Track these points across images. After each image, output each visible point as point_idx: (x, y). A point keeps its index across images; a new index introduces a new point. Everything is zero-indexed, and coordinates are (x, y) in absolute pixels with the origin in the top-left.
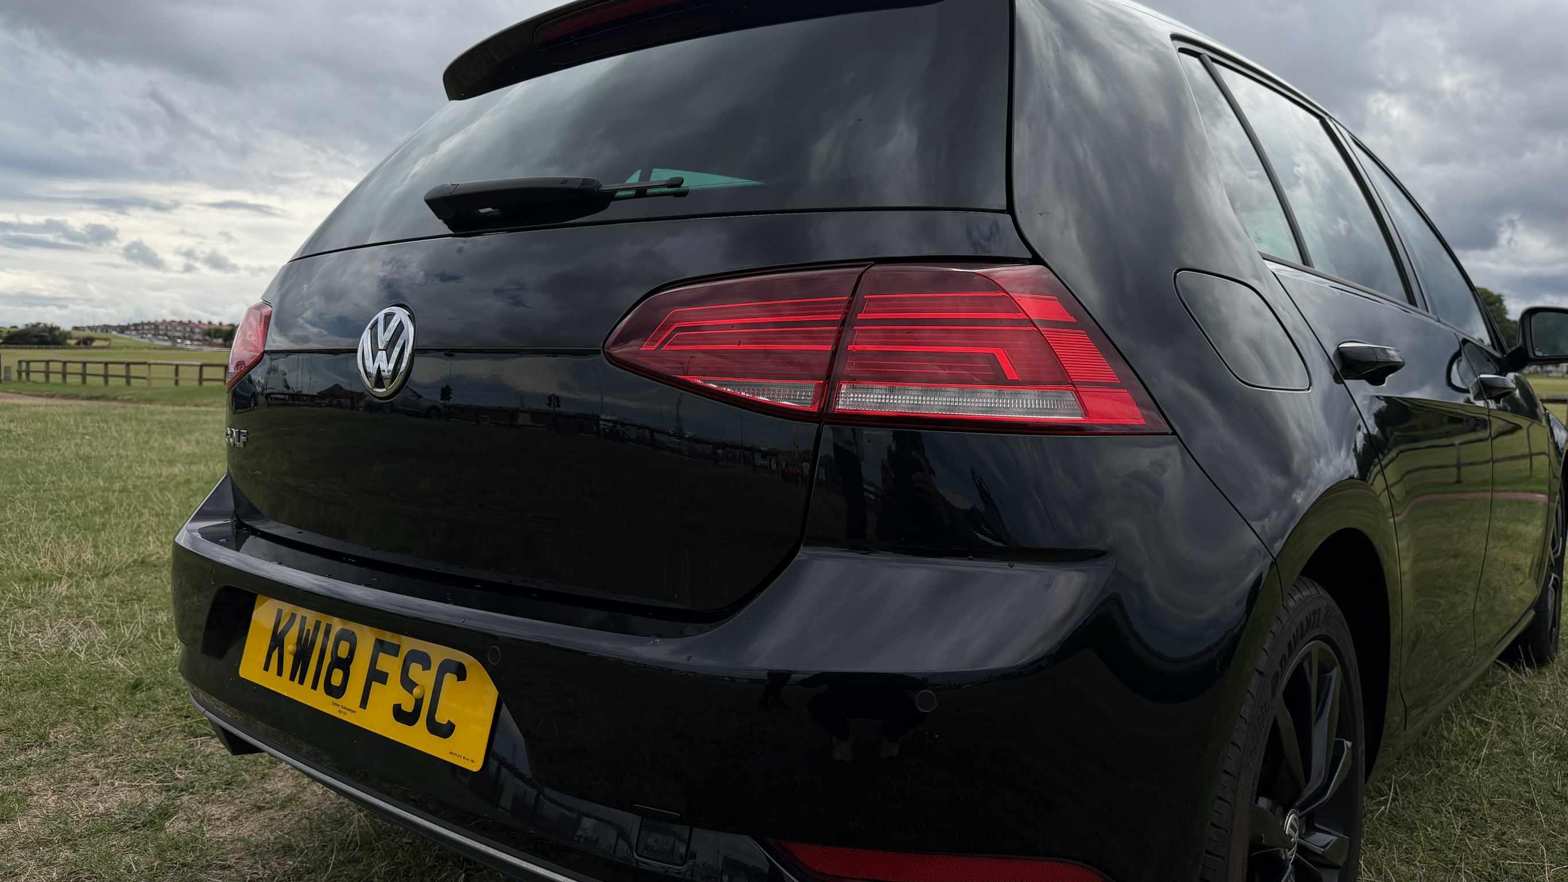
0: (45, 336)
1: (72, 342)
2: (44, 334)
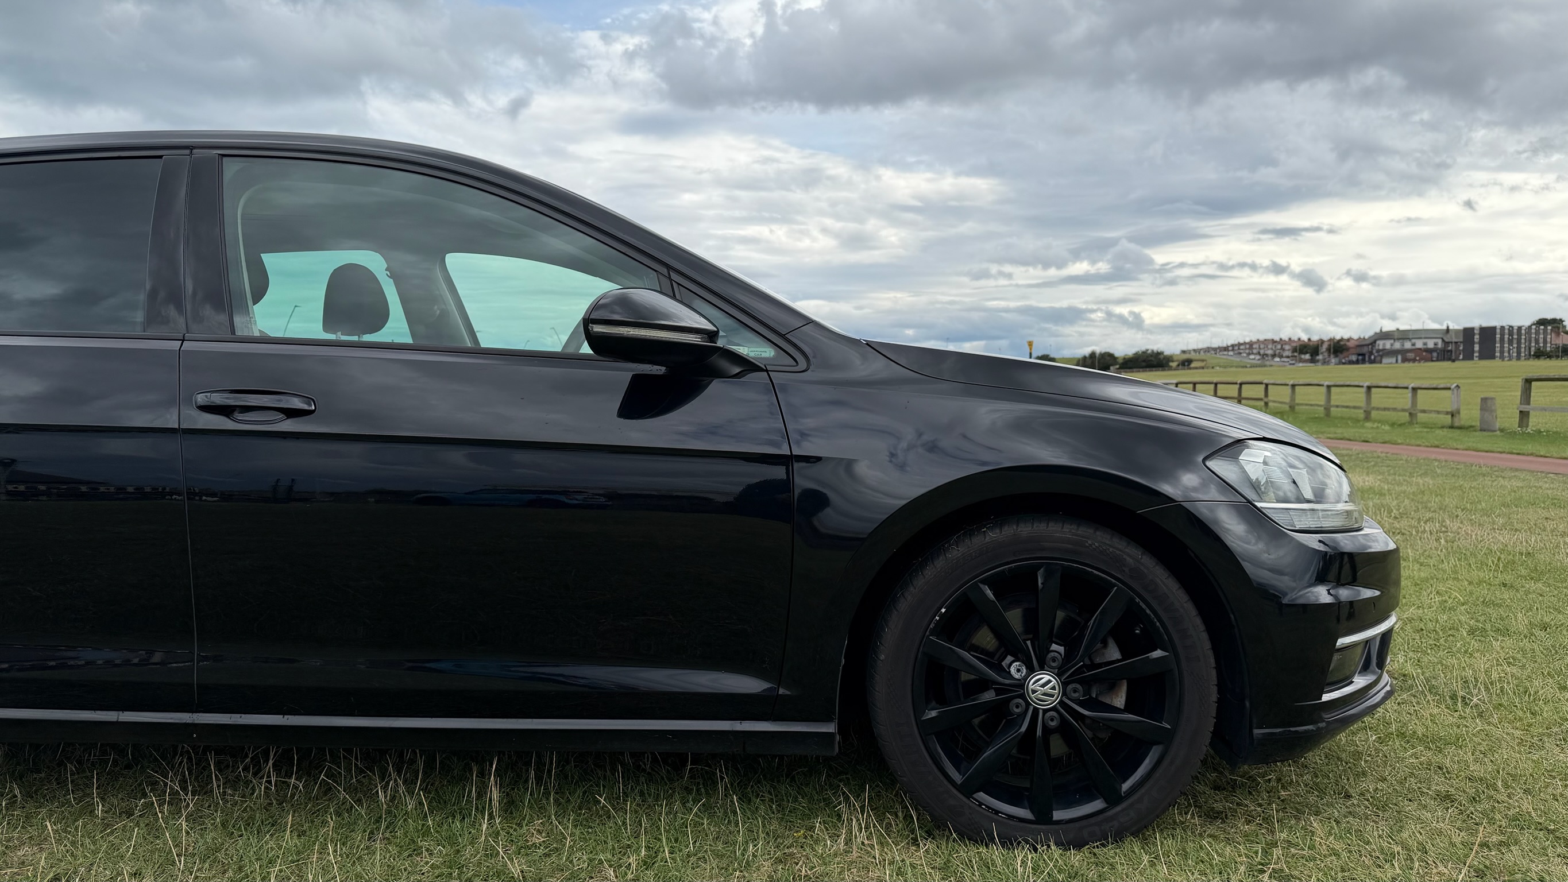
0: (1151, 360)
1: (1174, 364)
2: (1150, 358)
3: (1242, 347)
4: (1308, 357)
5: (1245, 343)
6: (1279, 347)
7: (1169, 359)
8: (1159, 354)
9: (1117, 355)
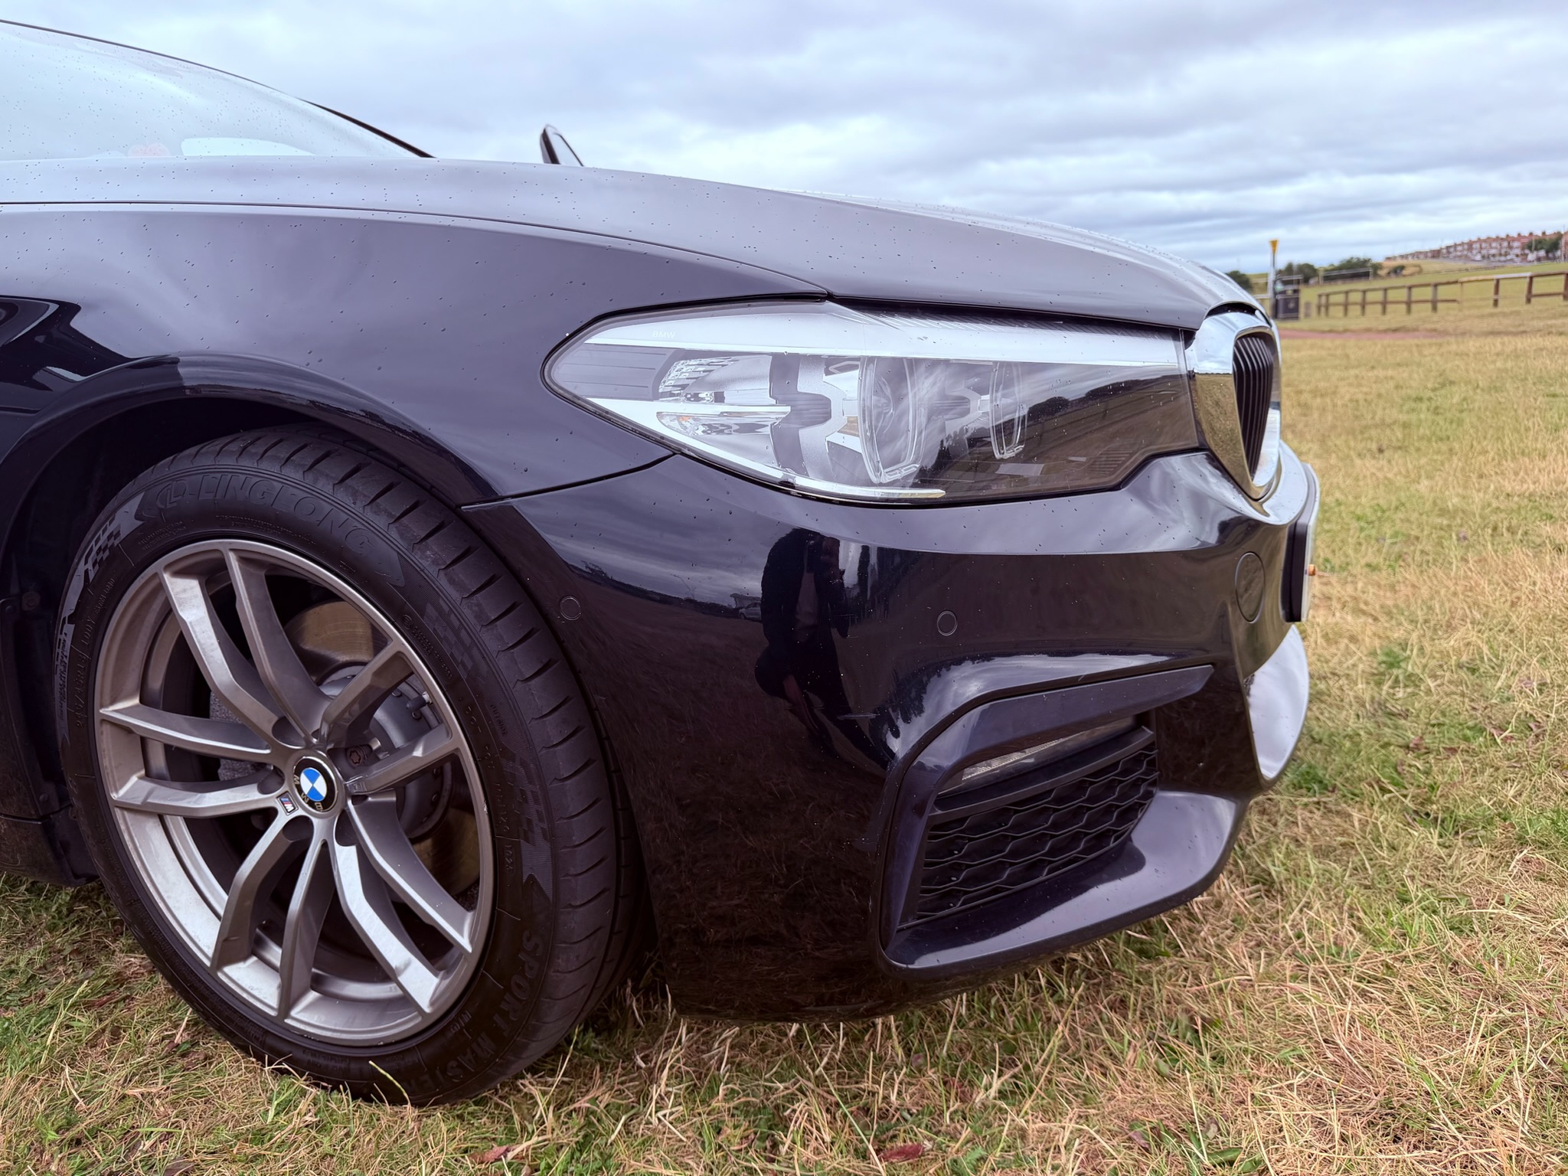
1: (1384, 272)
2: (1356, 268)
3: (1459, 248)
4: (1542, 253)
5: (1462, 244)
6: (1505, 244)
7: (1377, 267)
8: (1364, 263)
9: (1317, 266)
